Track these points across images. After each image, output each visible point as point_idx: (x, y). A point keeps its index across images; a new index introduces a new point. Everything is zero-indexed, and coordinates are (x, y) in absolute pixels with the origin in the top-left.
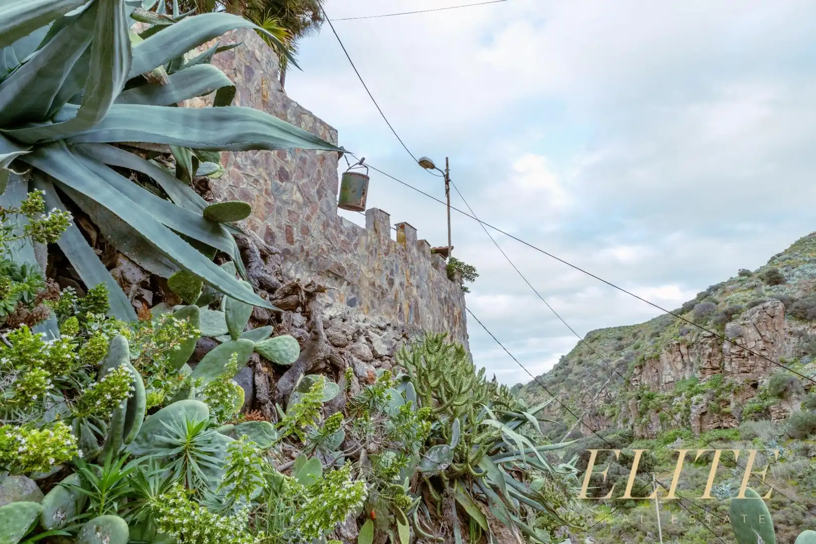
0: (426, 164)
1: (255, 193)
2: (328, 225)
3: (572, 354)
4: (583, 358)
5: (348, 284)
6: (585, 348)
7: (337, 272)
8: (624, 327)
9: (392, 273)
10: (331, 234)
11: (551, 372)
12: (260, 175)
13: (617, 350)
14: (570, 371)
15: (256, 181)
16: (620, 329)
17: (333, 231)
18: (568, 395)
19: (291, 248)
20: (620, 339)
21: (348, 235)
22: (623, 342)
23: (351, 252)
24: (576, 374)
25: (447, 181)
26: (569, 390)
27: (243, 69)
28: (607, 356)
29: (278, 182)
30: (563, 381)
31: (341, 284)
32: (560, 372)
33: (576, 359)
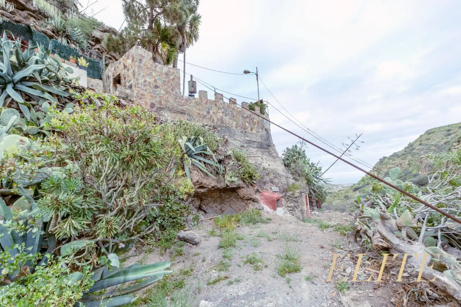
0: (246, 72)
1: (146, 94)
2: (176, 98)
3: (416, 141)
4: (422, 142)
5: (188, 115)
6: (424, 138)
7: (182, 111)
8: (452, 124)
9: (209, 109)
10: (178, 101)
11: (403, 151)
12: (147, 88)
13: (446, 136)
14: (414, 149)
15: (146, 90)
16: (449, 126)
17: (179, 100)
18: (412, 159)
19: (162, 107)
20: (449, 131)
21: (186, 100)
22: (451, 132)
23: (188, 105)
24: (418, 150)
25: (257, 76)
26: (413, 157)
27: (138, 60)
28: (438, 140)
29: (154, 89)
30: (410, 153)
31: (185, 115)
32: (408, 150)
33: (418, 143)
